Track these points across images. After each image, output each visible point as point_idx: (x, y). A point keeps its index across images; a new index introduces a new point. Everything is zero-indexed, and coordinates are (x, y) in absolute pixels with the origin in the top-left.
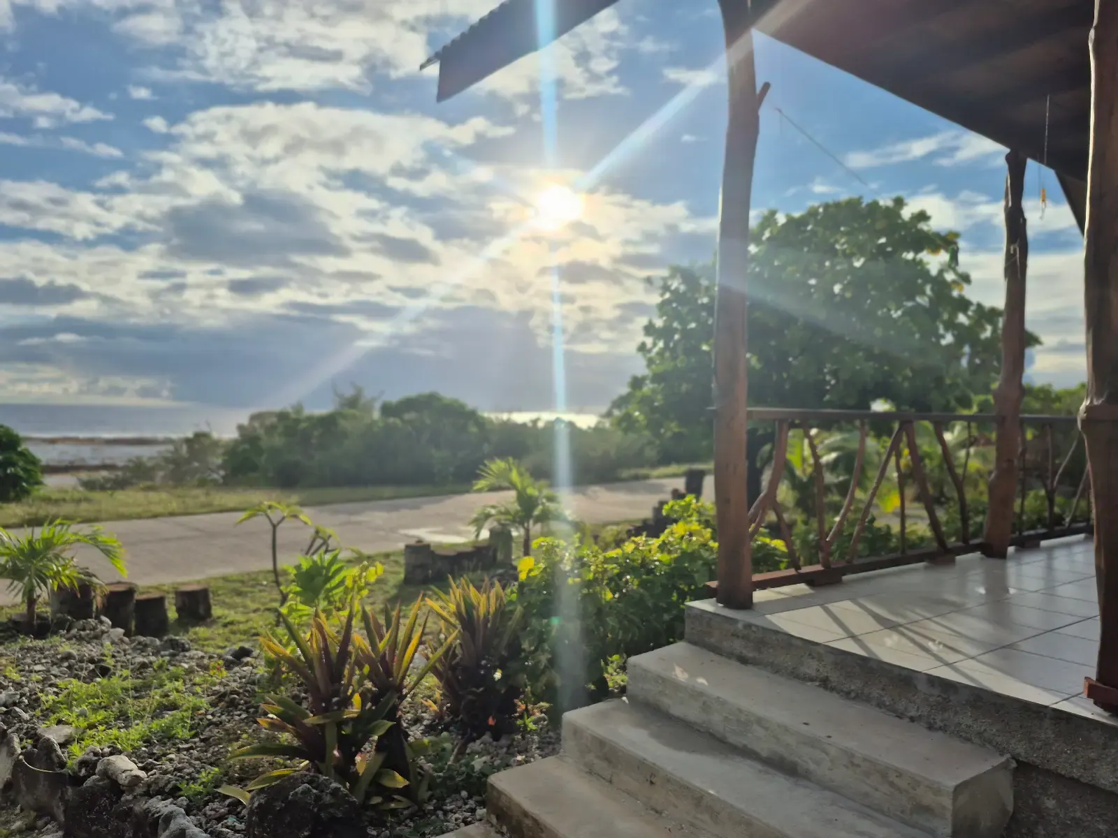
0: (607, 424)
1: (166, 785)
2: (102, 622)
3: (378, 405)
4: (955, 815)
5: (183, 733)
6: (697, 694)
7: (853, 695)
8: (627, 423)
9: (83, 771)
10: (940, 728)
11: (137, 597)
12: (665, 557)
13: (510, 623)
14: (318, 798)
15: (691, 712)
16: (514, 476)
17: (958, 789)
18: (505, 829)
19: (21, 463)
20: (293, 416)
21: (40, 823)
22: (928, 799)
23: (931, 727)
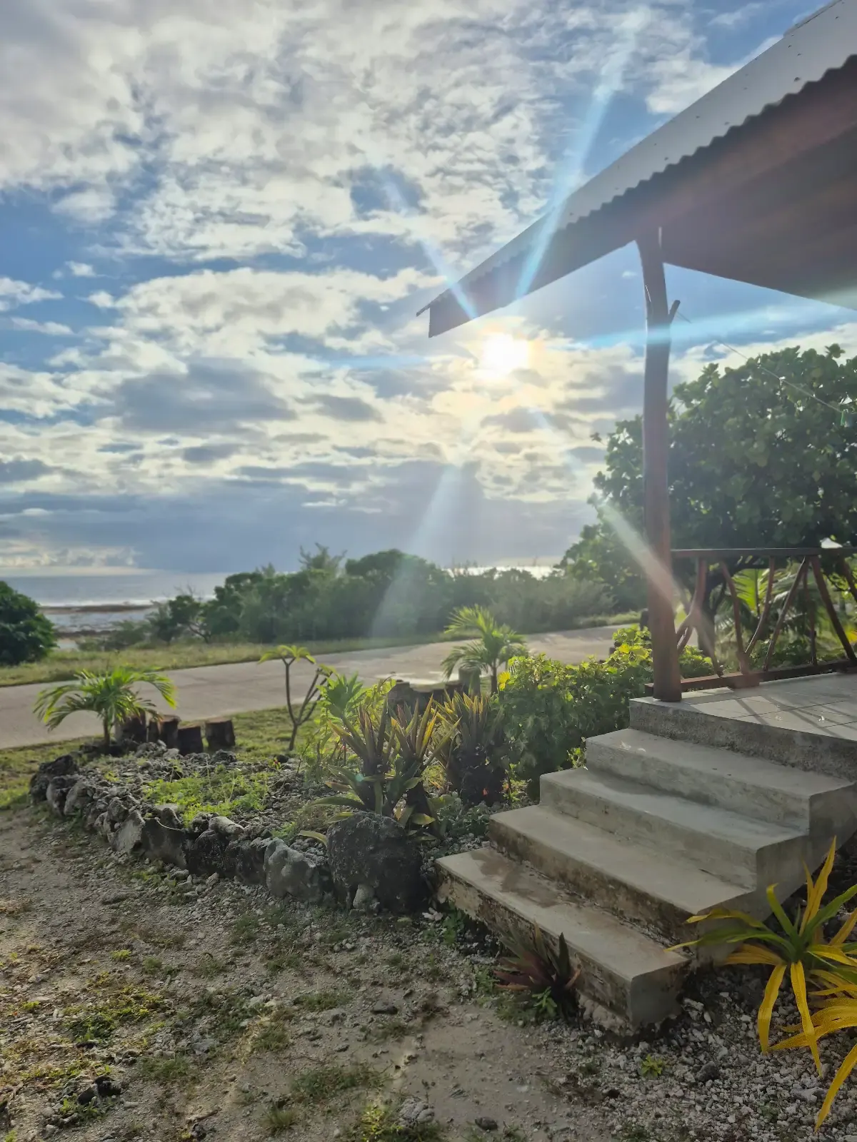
0: (562, 572)
1: (262, 831)
2: (160, 745)
3: (342, 564)
4: (812, 814)
5: (259, 806)
6: (639, 757)
7: (752, 753)
8: (581, 571)
9: (197, 829)
10: (811, 769)
11: (180, 727)
12: (614, 670)
13: (495, 720)
14: (376, 826)
15: (634, 771)
16: (481, 621)
17: (813, 799)
18: (504, 849)
19: (39, 628)
20: (266, 577)
21: (167, 867)
22: (794, 806)
23: (805, 769)
